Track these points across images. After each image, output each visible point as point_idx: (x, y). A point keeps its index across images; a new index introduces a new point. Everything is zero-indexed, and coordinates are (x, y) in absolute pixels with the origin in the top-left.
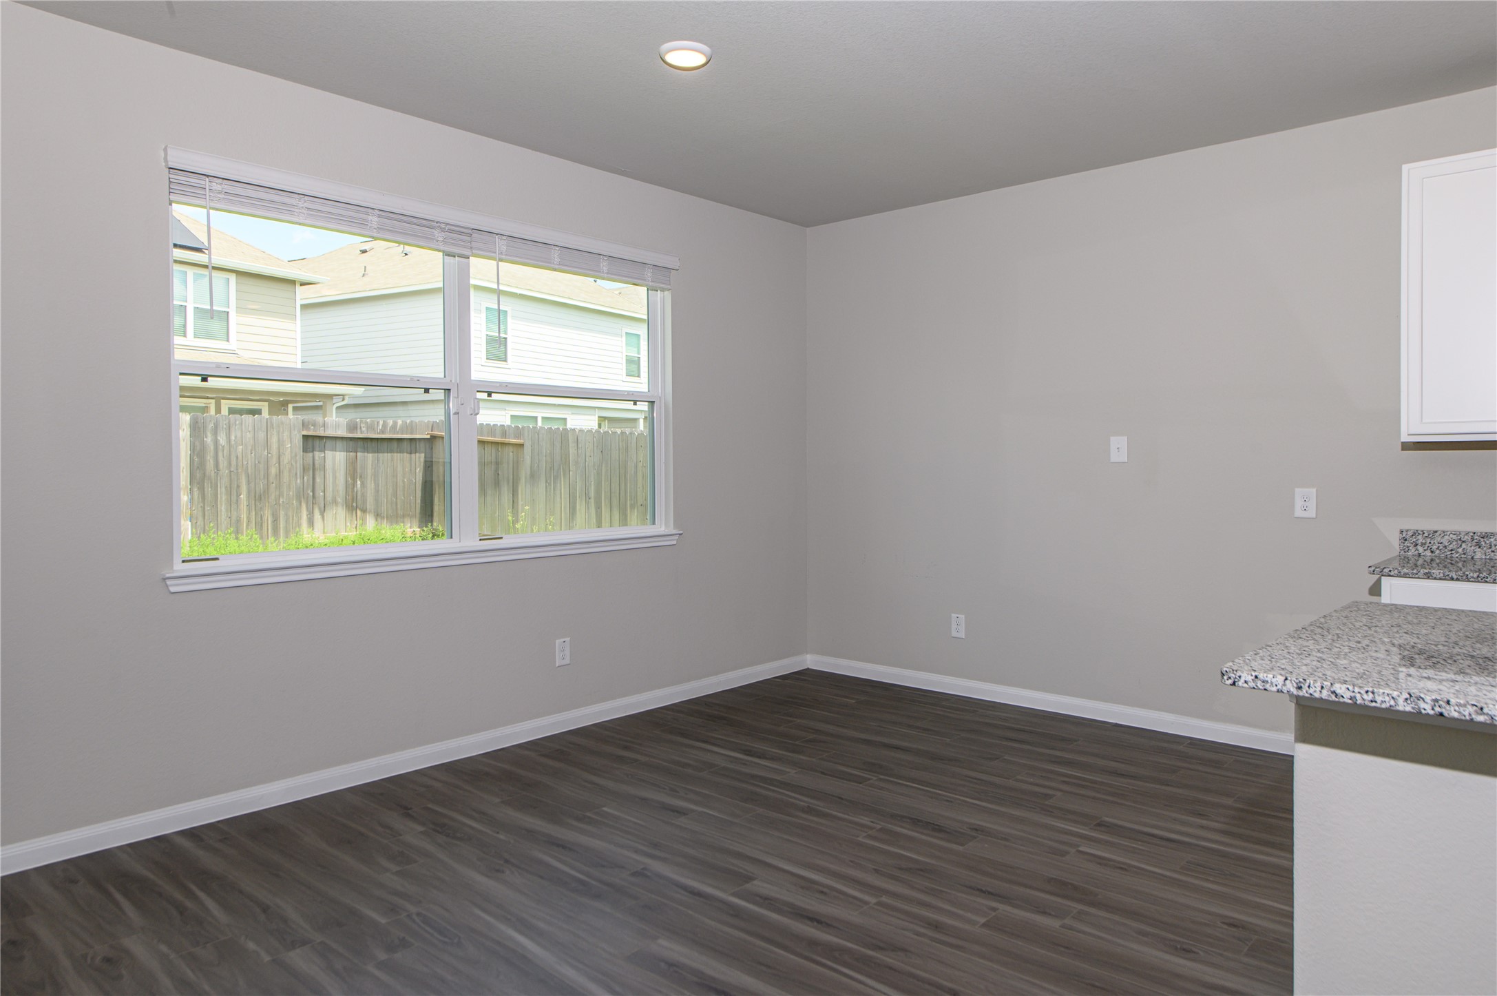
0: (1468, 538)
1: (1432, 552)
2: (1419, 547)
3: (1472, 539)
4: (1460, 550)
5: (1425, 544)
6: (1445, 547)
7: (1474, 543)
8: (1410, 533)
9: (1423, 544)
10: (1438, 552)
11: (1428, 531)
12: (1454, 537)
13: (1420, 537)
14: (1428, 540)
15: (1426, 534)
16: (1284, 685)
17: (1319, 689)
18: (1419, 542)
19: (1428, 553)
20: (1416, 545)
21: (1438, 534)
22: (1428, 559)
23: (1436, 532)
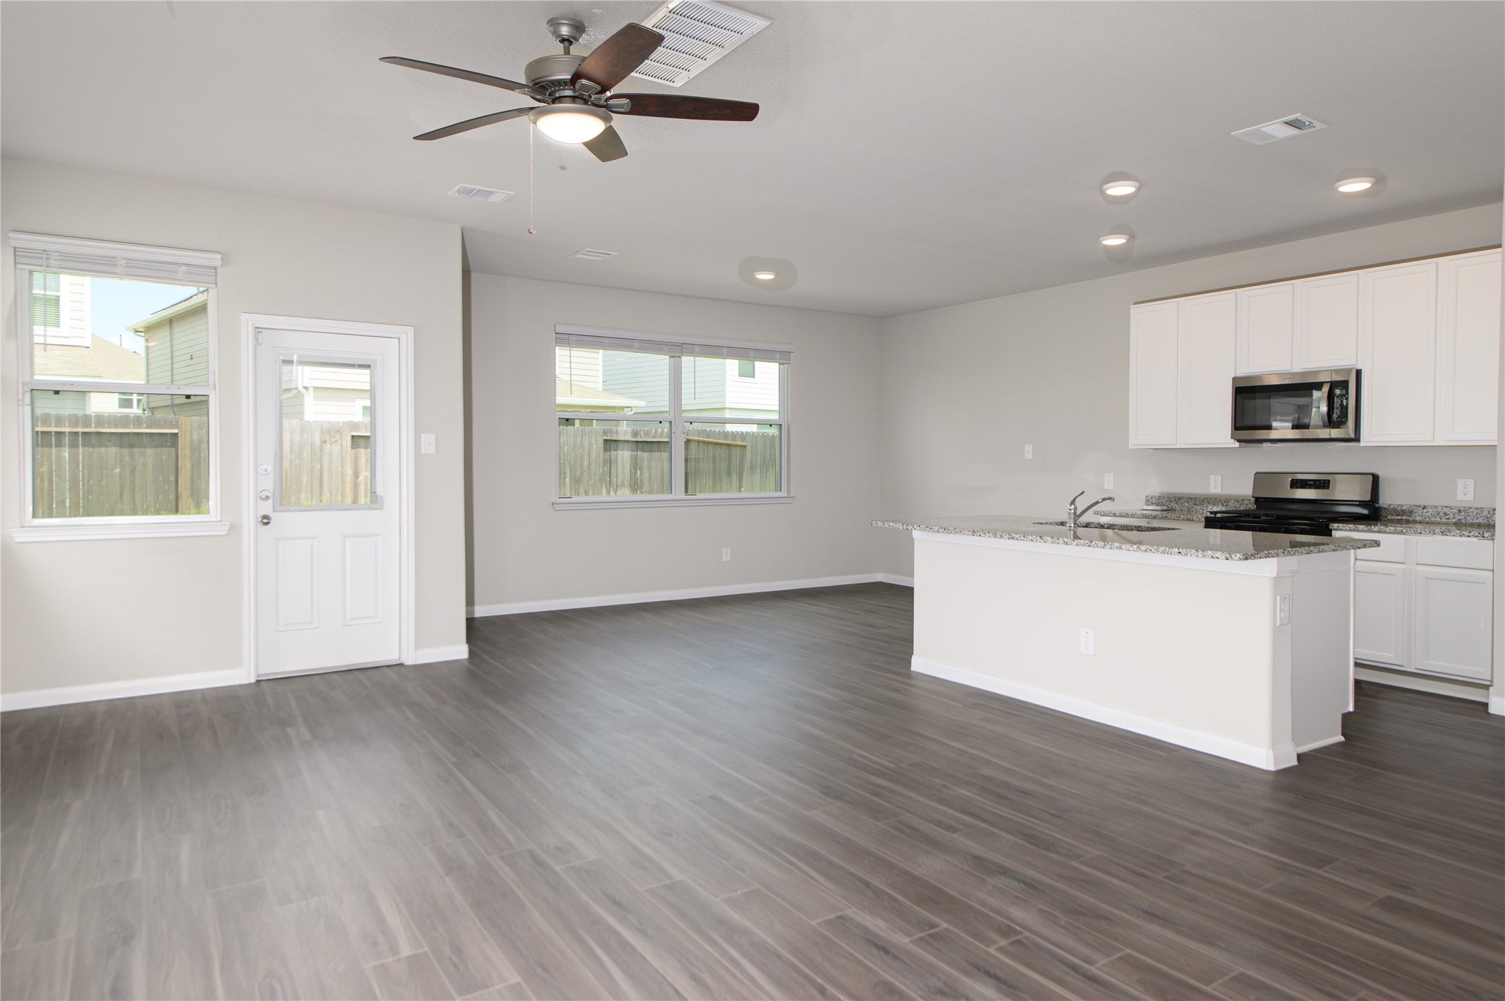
0: (1173, 499)
4: (1170, 506)
6: (1164, 504)
8: (1150, 497)
9: (1155, 503)
11: (1158, 496)
12: (1168, 499)
13: (1154, 500)
14: (1157, 501)
15: (1156, 498)
21: (1161, 498)
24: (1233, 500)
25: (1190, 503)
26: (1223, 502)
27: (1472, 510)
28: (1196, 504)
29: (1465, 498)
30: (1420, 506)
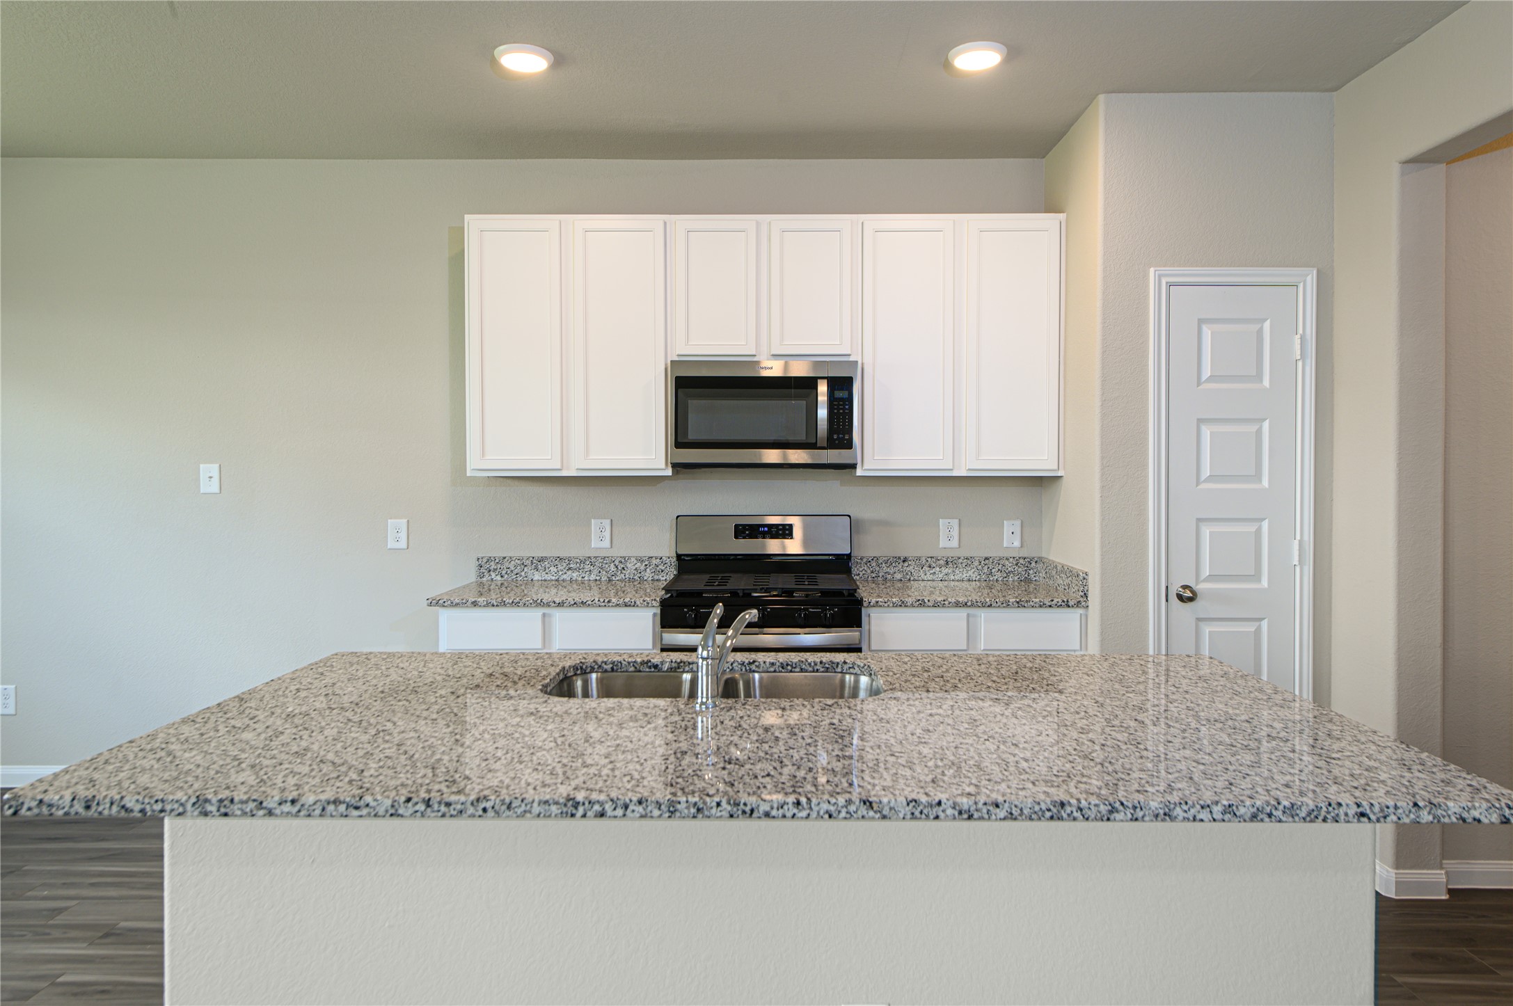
0: (528, 562)
1: (502, 577)
2: (491, 573)
3: (532, 563)
4: (523, 574)
5: (496, 569)
6: (512, 571)
7: (533, 567)
8: (485, 560)
9: (495, 570)
10: (506, 576)
11: (500, 557)
12: (519, 562)
13: (492, 563)
14: (499, 566)
15: (497, 561)
16: (71, 806)
17: (108, 805)
18: (492, 568)
19: (499, 578)
20: (490, 571)
21: (506, 560)
22: (499, 583)
23: (505, 558)
24: (633, 559)
25: (560, 567)
26: (617, 563)
27: (961, 560)
28: (570, 569)
29: (948, 545)
30: (899, 558)
